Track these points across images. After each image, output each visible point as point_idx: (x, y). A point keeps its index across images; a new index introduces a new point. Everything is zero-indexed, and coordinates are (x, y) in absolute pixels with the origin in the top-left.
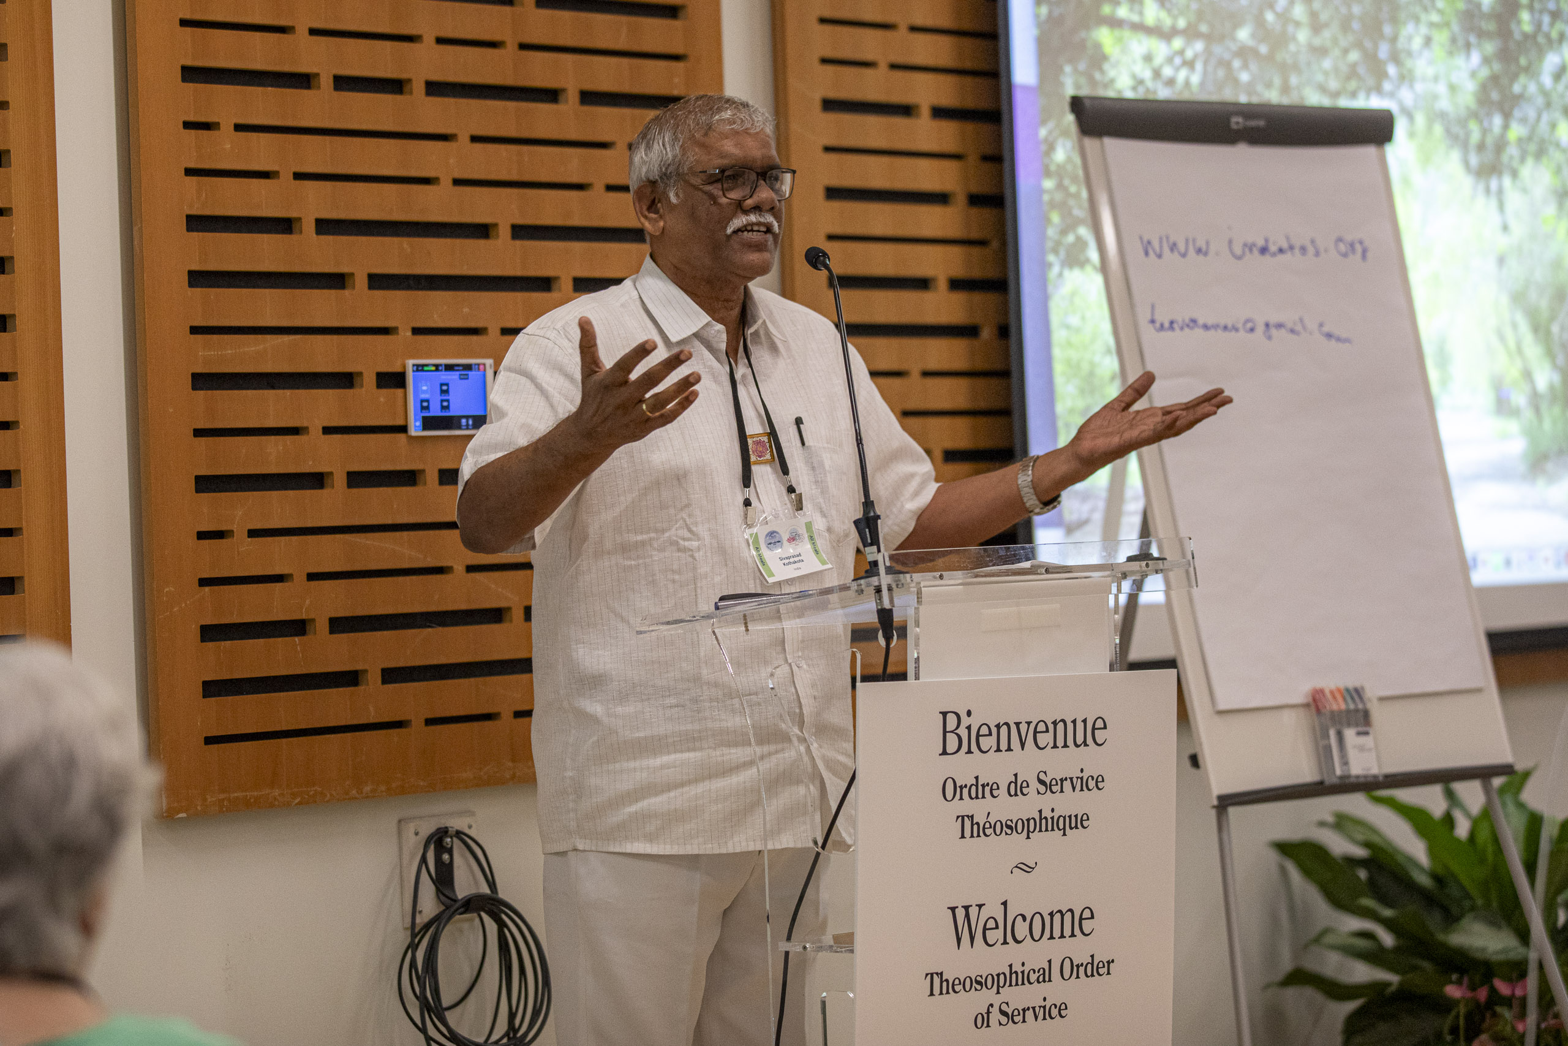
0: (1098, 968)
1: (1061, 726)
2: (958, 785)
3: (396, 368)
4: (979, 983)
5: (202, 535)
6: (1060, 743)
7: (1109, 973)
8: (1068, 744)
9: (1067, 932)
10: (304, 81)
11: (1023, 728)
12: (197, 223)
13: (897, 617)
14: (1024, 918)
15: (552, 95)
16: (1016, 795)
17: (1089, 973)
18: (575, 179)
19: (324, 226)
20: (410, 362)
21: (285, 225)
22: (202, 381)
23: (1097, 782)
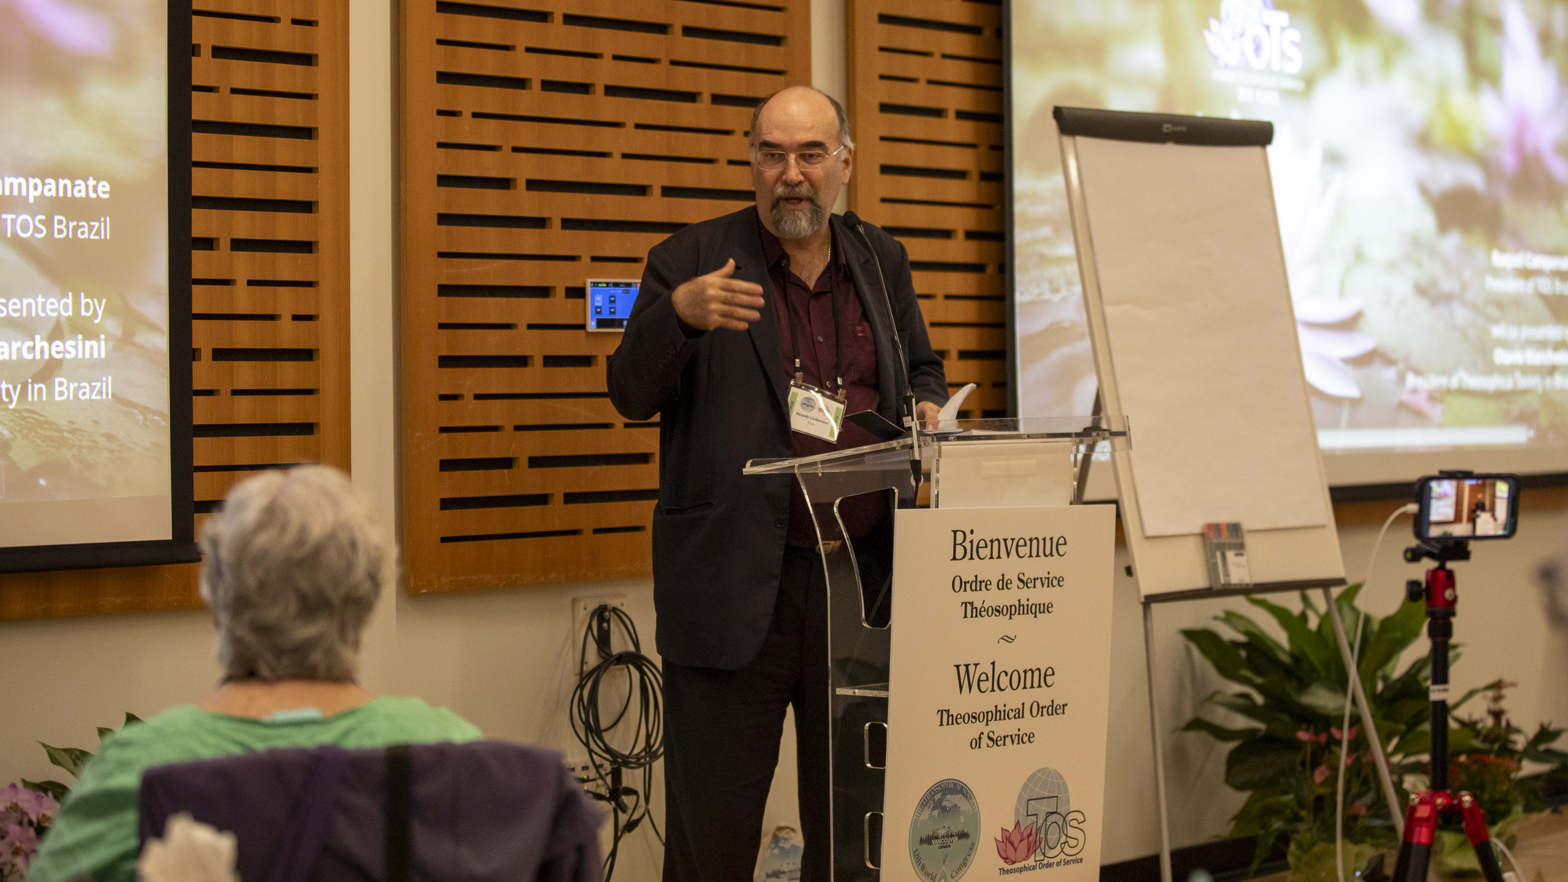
0: (1056, 709)
1: (1035, 542)
2: (963, 581)
3: (579, 285)
4: (974, 718)
5: (443, 397)
6: (1034, 553)
7: (1063, 713)
8: (1040, 555)
9: (1036, 684)
10: (520, 83)
11: (1009, 542)
12: (444, 180)
13: (924, 467)
14: (1006, 674)
15: (691, 97)
16: (1003, 589)
17: (1050, 712)
18: (706, 156)
19: (533, 185)
20: (589, 281)
21: (505, 183)
22: (445, 290)
23: (1059, 581)
